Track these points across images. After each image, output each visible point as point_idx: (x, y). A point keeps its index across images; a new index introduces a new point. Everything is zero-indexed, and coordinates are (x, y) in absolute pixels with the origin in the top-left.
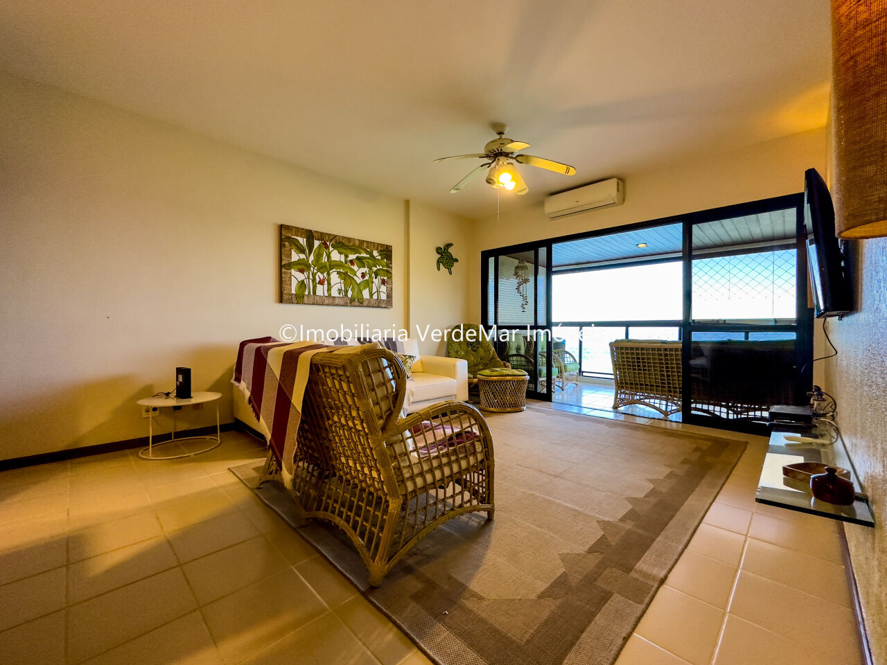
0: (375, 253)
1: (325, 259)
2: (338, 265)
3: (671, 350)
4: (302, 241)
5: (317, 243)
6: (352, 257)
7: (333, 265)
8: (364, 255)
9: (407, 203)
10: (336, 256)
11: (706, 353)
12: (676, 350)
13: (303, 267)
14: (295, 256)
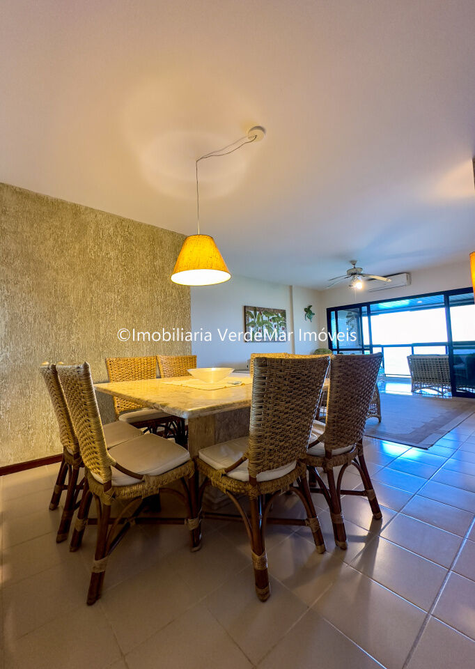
0: (279, 315)
1: (261, 320)
2: (266, 322)
3: (443, 359)
4: (253, 312)
5: (258, 312)
6: (271, 317)
7: (264, 322)
8: (275, 316)
9: (291, 287)
10: (265, 318)
11: (464, 360)
12: (445, 359)
13: (253, 324)
14: (251, 320)
